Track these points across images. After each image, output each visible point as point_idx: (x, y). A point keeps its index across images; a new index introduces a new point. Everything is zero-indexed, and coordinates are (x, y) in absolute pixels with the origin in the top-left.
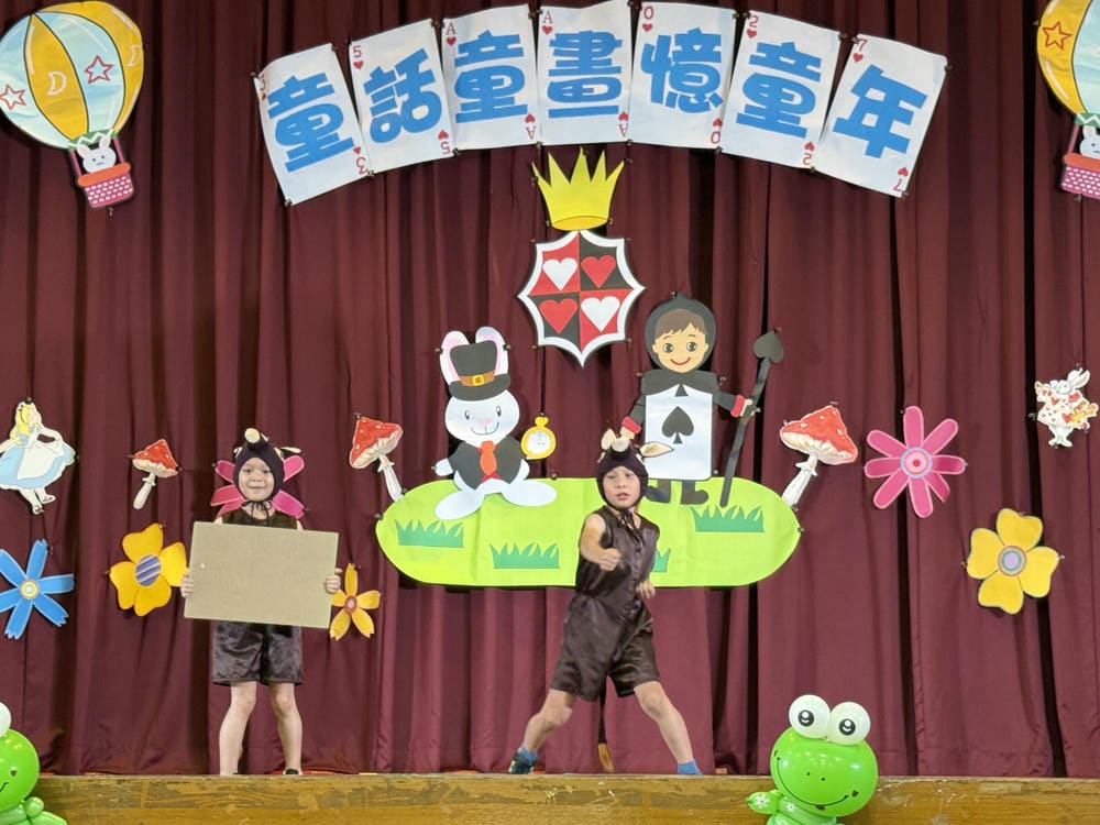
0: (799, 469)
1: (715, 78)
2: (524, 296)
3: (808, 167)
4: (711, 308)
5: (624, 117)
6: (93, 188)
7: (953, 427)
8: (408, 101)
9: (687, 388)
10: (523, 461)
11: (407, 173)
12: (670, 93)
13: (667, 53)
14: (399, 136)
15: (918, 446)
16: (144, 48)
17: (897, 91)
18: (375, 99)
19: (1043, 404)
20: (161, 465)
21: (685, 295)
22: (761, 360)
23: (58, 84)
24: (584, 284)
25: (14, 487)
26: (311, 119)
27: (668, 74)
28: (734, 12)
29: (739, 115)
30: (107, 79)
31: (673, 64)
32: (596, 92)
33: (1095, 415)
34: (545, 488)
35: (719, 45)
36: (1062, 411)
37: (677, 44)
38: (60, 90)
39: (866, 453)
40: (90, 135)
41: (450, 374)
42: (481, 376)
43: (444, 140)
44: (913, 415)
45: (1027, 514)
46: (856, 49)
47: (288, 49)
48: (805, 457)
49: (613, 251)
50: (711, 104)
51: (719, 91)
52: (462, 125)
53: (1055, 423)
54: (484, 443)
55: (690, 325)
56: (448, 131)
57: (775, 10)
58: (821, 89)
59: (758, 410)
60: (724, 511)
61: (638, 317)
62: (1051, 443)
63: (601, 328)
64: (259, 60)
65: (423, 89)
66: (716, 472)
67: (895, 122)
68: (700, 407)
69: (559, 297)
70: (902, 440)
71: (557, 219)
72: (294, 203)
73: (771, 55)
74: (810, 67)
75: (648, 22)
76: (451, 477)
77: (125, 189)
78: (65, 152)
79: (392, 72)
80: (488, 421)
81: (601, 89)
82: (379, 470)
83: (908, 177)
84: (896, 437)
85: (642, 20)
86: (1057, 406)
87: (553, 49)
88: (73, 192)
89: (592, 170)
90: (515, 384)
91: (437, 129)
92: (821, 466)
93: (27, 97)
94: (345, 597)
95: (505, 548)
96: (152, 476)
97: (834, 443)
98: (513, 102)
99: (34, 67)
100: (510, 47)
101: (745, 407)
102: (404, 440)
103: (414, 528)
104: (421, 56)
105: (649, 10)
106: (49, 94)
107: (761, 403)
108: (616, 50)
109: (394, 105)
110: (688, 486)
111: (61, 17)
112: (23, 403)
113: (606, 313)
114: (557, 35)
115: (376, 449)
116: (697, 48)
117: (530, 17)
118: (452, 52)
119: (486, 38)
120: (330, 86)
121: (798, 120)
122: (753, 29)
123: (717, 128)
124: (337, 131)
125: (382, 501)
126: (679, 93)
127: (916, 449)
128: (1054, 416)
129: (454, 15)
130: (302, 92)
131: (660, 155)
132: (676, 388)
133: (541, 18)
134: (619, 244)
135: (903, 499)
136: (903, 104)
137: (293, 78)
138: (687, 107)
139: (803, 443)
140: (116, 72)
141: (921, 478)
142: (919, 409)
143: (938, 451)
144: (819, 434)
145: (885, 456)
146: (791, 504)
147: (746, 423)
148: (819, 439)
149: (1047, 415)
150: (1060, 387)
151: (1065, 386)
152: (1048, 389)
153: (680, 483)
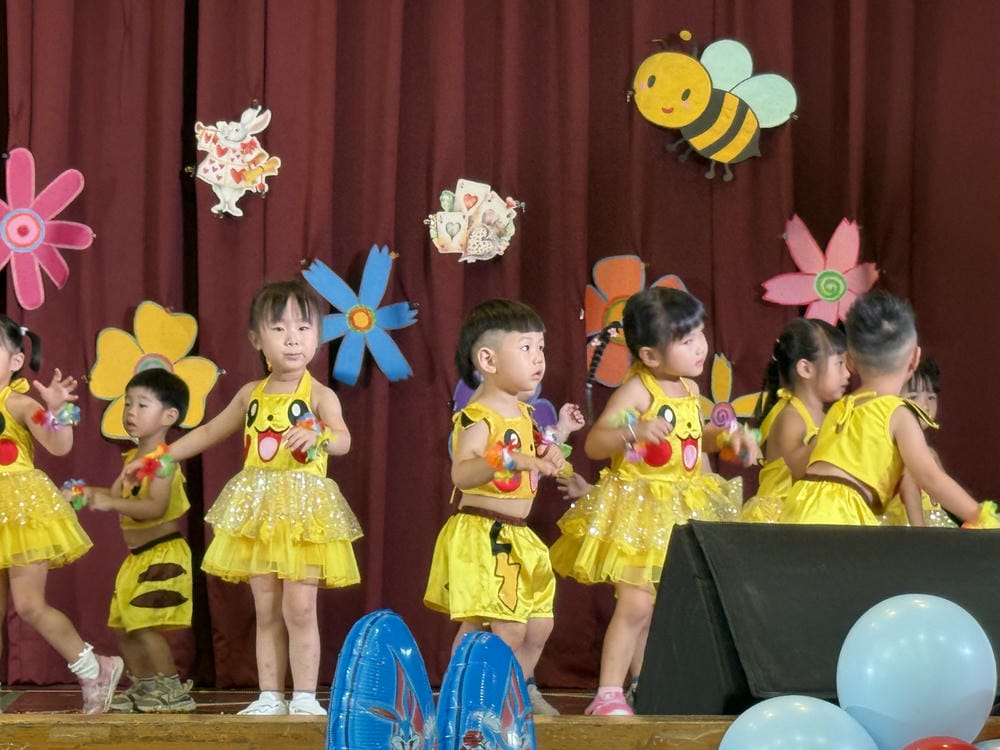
7: (79, 183)
15: (26, 205)
19: (205, 154)
33: (276, 173)
36: (230, 167)
44: (21, 161)
45: (176, 310)
53: (221, 182)
62: (215, 210)
70: (5, 199)
86: (225, 159)
127: (26, 210)
128: (220, 172)
141: (29, 253)
142: (29, 154)
143: (53, 216)
149: (211, 171)
150: (229, 132)
151: (237, 130)
152: (213, 133)
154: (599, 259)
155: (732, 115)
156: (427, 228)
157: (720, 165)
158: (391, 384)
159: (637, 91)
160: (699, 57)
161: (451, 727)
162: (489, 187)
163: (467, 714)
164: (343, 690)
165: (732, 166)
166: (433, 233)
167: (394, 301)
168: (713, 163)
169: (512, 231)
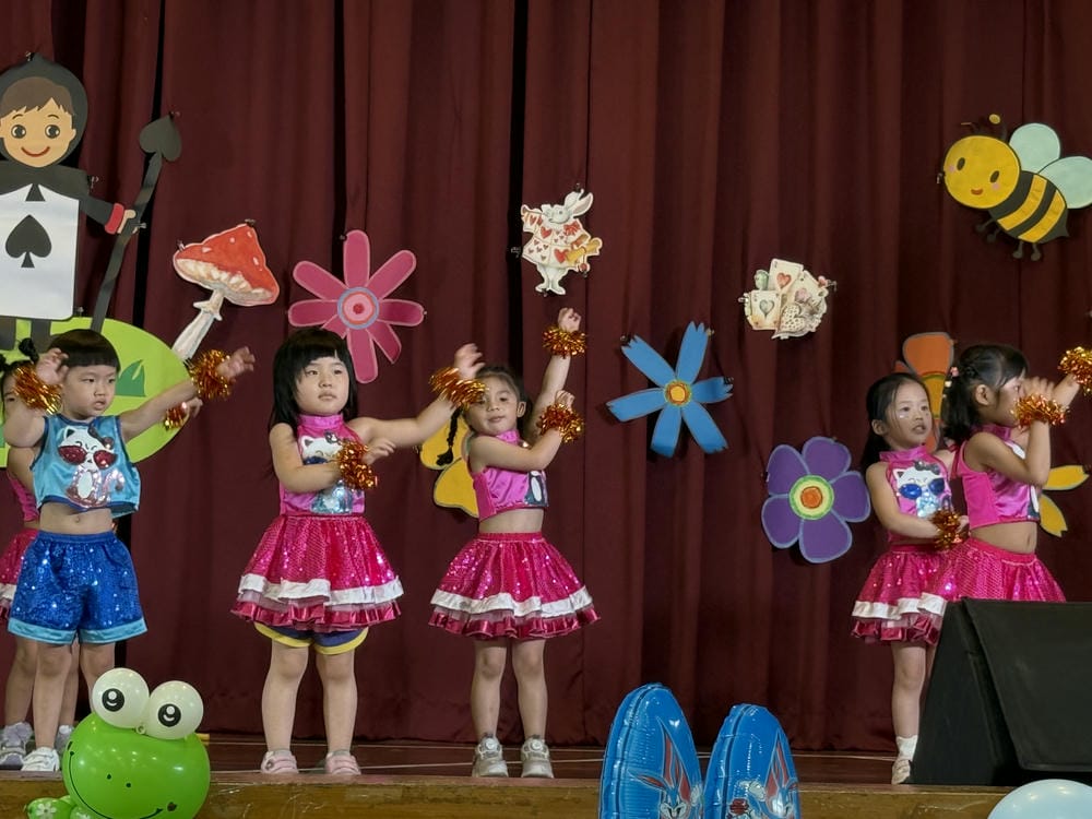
0: (198, 311)
4: (81, 78)
7: (411, 261)
15: (362, 286)
19: (530, 235)
21: (46, 59)
22: (149, 156)
33: (597, 253)
36: (553, 249)
39: (290, 291)
44: (357, 243)
48: (206, 294)
53: (545, 262)
55: (52, 100)
62: (539, 288)
66: (81, 310)
68: (60, 216)
70: (342, 278)
84: (333, 273)
86: (548, 239)
92: (227, 307)
97: (248, 278)
101: (124, 220)
107: (147, 215)
110: (40, 327)
127: (360, 289)
139: (203, 274)
141: (364, 330)
142: (365, 235)
143: (387, 294)
144: (226, 263)
145: (318, 298)
146: (184, 357)
147: (125, 244)
148: (226, 270)
149: (535, 250)
150: (553, 214)
151: (561, 213)
152: (538, 216)
153: (29, 323)
154: (909, 335)
155: (1040, 196)
156: (742, 305)
157: (1028, 245)
158: (707, 456)
159: (947, 174)
160: (1007, 141)
161: (719, 794)
162: (802, 267)
163: (733, 783)
164: (615, 758)
165: (1041, 245)
166: (747, 310)
167: (708, 377)
168: (1021, 243)
169: (824, 308)
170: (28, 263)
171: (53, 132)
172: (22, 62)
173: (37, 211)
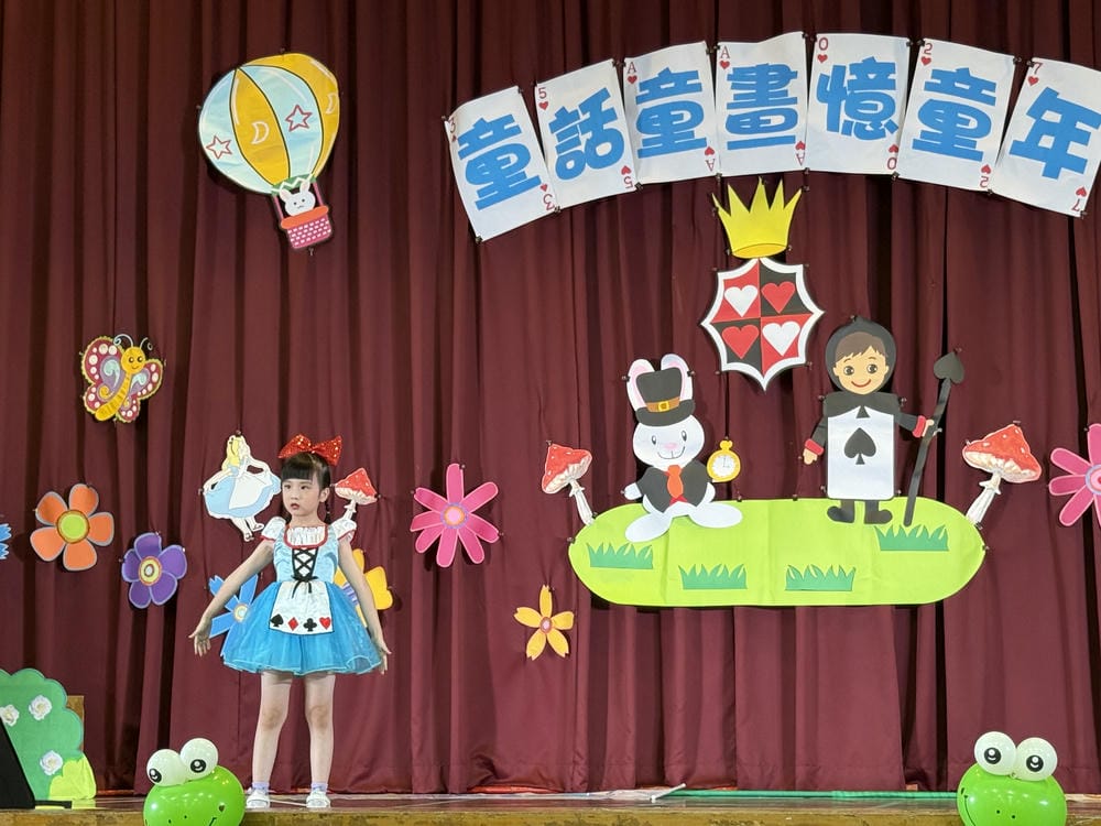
0: (983, 488)
1: (890, 104)
2: (706, 323)
3: (986, 190)
4: (890, 331)
5: (801, 146)
6: (295, 230)
8: (592, 138)
9: (868, 410)
10: (709, 485)
11: (592, 206)
12: (845, 121)
13: (843, 81)
14: (583, 173)
16: (340, 95)
17: (1073, 113)
18: (560, 137)
20: (361, 492)
21: (865, 319)
22: (942, 381)
23: (261, 134)
24: (764, 310)
25: (226, 517)
26: (499, 158)
27: (843, 103)
28: (908, 40)
29: (915, 140)
30: (307, 126)
31: (848, 93)
32: (772, 124)
34: (731, 511)
35: (894, 73)
37: (851, 74)
38: (264, 139)
39: (1049, 471)
40: (291, 180)
41: (636, 401)
42: (667, 402)
43: (627, 175)
44: (1097, 433)
46: (1031, 72)
47: (477, 92)
48: (988, 476)
49: (792, 277)
50: (887, 131)
51: (895, 118)
52: (644, 160)
54: (671, 467)
55: (870, 348)
56: (631, 166)
57: (949, 38)
58: (997, 114)
59: (940, 430)
60: (908, 530)
61: (819, 341)
63: (782, 352)
64: (449, 105)
65: (606, 127)
67: (1072, 143)
68: (882, 427)
69: (741, 323)
70: (1087, 458)
71: (737, 248)
72: (484, 240)
73: (945, 81)
74: (984, 92)
75: (823, 53)
76: (640, 500)
77: (324, 230)
78: (268, 197)
79: (577, 111)
80: (675, 445)
81: (778, 120)
82: (571, 495)
83: (1087, 198)
84: (1081, 455)
85: (817, 52)
87: (730, 83)
88: (276, 234)
89: (770, 200)
90: (699, 408)
91: (619, 165)
92: (1004, 484)
93: (233, 146)
94: (539, 618)
95: (694, 568)
96: (353, 502)
97: (1018, 462)
98: (693, 136)
99: (239, 119)
100: (689, 82)
101: (926, 427)
102: (595, 467)
103: (605, 550)
104: (604, 94)
105: (824, 42)
106: (254, 143)
107: (942, 423)
108: (792, 81)
109: (579, 144)
110: (871, 506)
111: (263, 69)
112: (234, 437)
113: (787, 338)
114: (734, 69)
115: (567, 474)
116: (872, 76)
117: (708, 53)
118: (633, 90)
119: (666, 75)
120: (517, 127)
121: (974, 144)
122: (927, 56)
123: (893, 154)
124: (525, 169)
125: (575, 525)
126: (855, 121)
129: (634, 54)
130: (491, 133)
131: (838, 182)
132: (857, 410)
133: (719, 53)
134: (798, 270)
135: (1089, 515)
136: (1080, 125)
137: (482, 119)
138: (862, 134)
139: (986, 462)
140: (316, 119)
144: (1001, 453)
145: (1070, 474)
146: (975, 522)
147: (928, 444)
148: (1002, 458)
153: (864, 503)
170: (861, 462)
171: (873, 369)
172: (849, 322)
173: (864, 424)
